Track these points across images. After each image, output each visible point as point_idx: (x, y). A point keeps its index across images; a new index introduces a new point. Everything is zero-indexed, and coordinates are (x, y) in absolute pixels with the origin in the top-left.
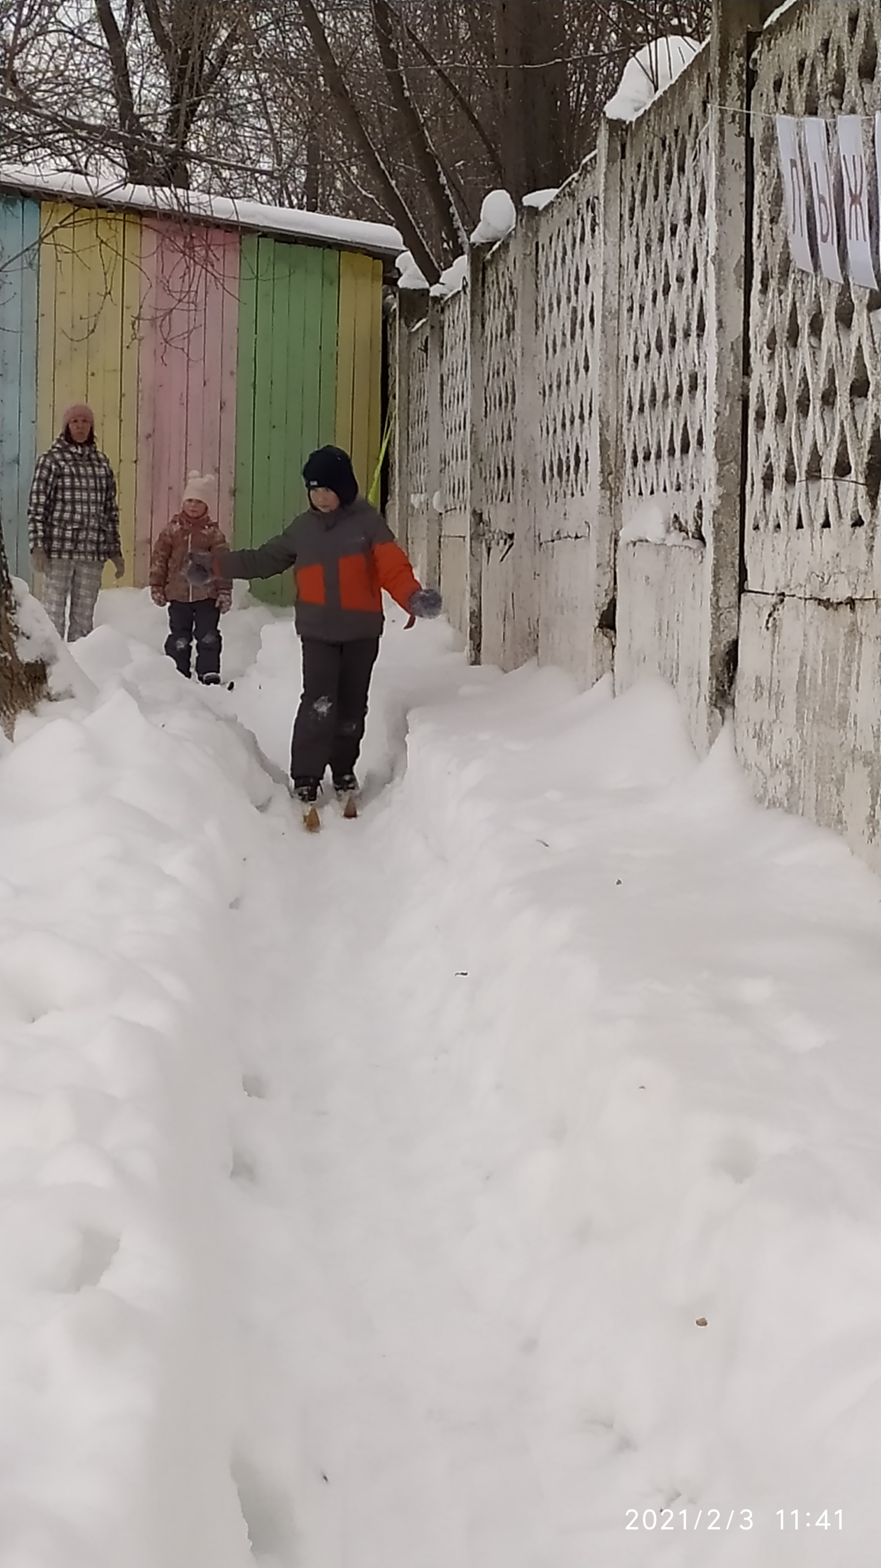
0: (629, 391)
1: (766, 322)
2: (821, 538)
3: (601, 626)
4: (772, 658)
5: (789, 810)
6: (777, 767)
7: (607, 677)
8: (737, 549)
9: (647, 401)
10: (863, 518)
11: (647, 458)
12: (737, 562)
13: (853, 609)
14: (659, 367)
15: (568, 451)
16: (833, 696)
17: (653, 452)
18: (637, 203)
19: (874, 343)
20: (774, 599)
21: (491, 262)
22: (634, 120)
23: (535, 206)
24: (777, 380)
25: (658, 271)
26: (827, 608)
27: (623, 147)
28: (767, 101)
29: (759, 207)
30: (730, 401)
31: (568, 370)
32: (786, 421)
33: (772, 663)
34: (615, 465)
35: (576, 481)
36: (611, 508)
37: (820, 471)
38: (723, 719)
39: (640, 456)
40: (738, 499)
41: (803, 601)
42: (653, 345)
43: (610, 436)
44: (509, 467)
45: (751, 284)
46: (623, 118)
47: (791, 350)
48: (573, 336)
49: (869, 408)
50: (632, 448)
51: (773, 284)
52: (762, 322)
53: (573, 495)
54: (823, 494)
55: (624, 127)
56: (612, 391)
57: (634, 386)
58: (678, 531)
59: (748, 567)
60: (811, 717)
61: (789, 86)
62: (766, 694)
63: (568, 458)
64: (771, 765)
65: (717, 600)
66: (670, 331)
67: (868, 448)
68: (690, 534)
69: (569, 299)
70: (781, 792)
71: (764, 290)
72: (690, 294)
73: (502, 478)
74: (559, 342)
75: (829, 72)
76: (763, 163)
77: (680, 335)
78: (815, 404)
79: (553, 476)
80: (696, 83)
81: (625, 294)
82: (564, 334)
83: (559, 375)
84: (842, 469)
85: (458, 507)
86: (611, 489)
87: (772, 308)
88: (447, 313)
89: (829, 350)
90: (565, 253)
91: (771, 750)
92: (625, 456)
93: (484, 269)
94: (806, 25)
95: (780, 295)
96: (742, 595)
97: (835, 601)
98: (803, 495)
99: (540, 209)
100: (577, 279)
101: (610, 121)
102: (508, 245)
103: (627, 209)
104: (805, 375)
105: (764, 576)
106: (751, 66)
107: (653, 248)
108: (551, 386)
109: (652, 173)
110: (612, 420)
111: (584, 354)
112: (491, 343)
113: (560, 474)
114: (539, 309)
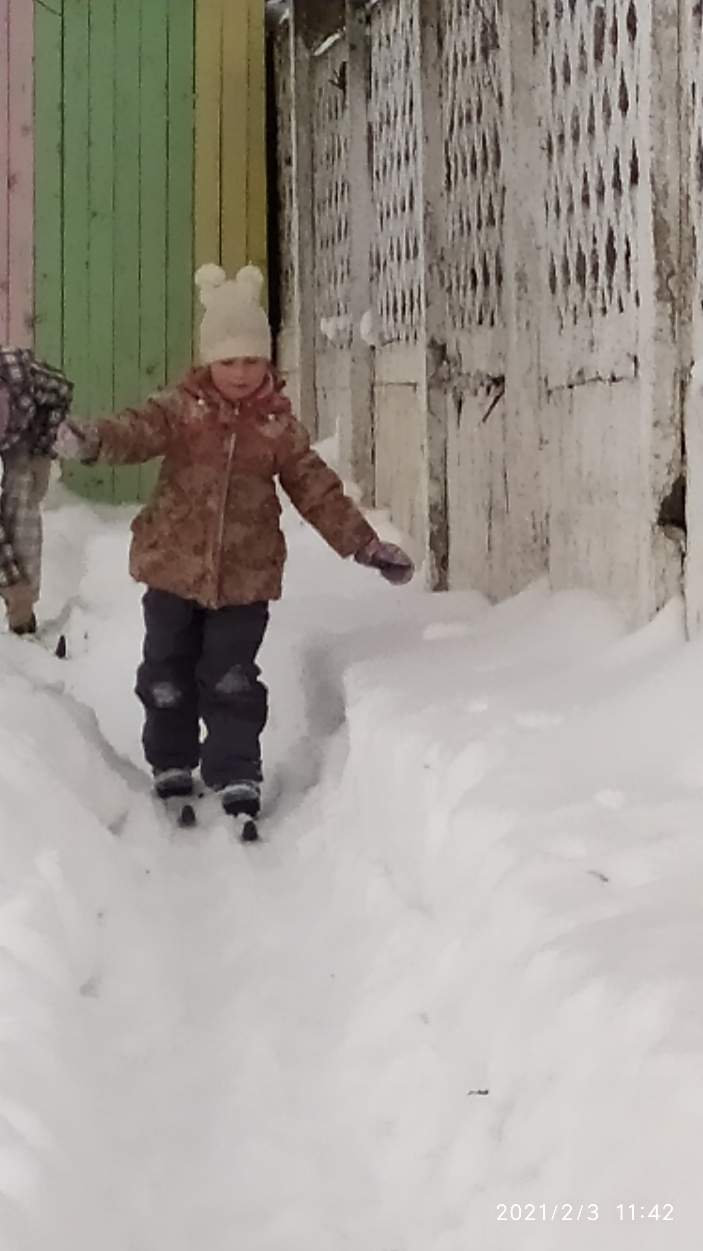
3: (662, 521)
7: (673, 606)
15: (595, 240)
31: (592, 110)
34: (679, 261)
35: (610, 287)
36: (673, 332)
43: (670, 215)
44: (492, 270)
48: (598, 55)
53: (604, 310)
56: (671, 143)
63: (594, 252)
73: (480, 287)
74: (574, 65)
79: (568, 282)
82: (582, 51)
83: (576, 119)
85: (403, 337)
86: (672, 299)
88: (375, 22)
92: (694, 245)
108: (561, 137)
110: (673, 189)
111: (619, 83)
112: (455, 69)
113: (581, 277)
114: (539, 11)
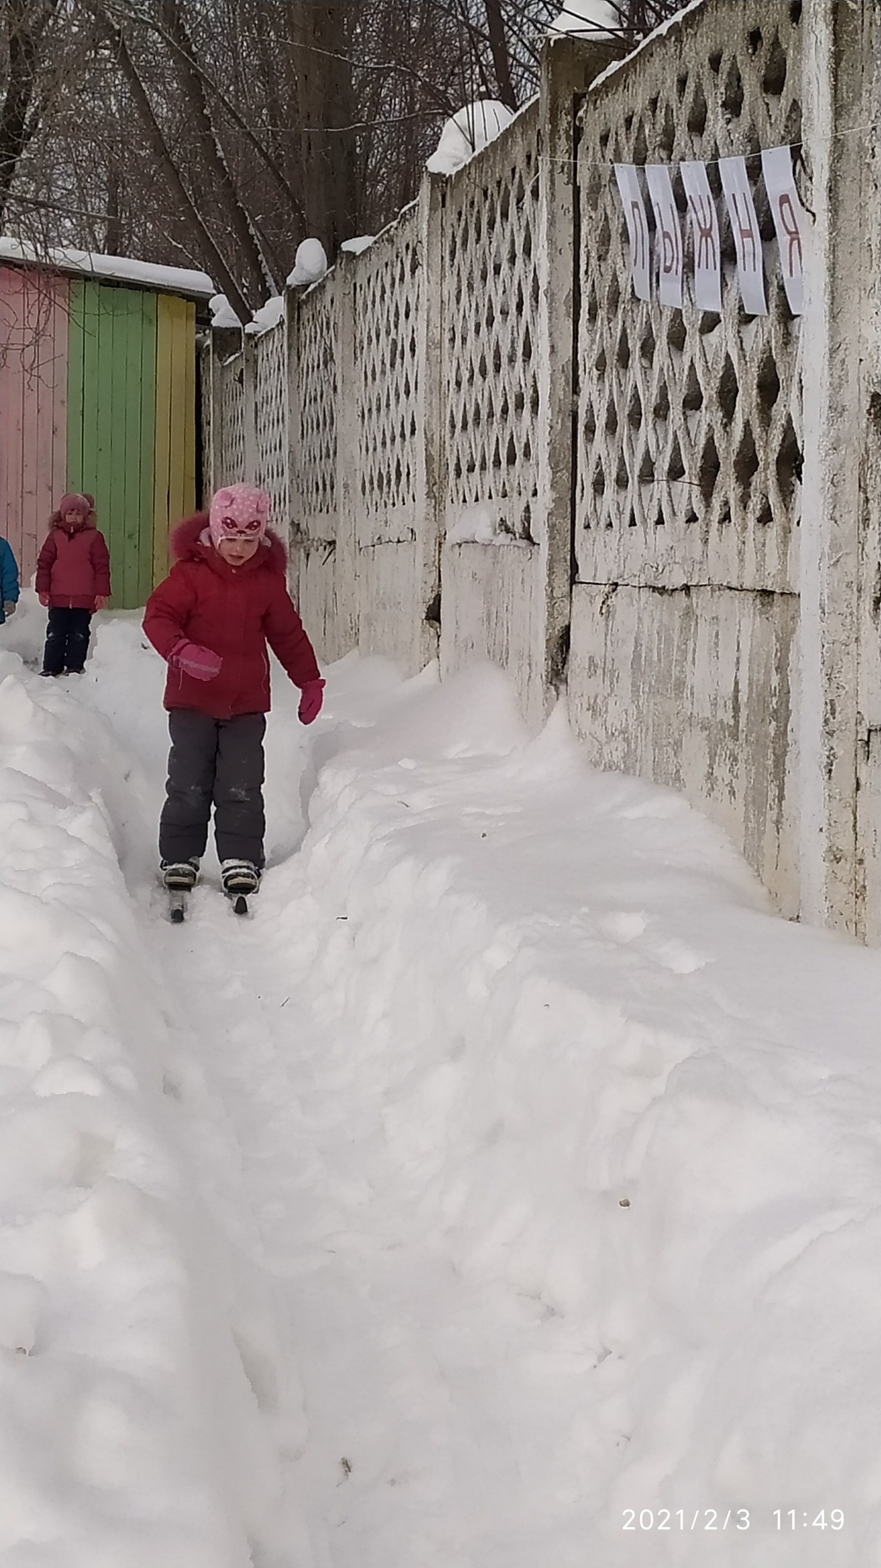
0: (452, 411)
1: (595, 347)
2: (655, 533)
3: (428, 618)
4: (606, 639)
5: (626, 771)
6: (613, 734)
7: (433, 663)
8: (569, 546)
9: (470, 420)
10: (698, 515)
11: (471, 469)
12: (569, 557)
13: (688, 594)
14: (483, 390)
15: (389, 466)
16: (669, 671)
17: (477, 464)
18: (458, 246)
19: (706, 362)
20: (607, 589)
21: (305, 302)
22: (454, 173)
23: (353, 251)
24: (607, 397)
25: (481, 305)
26: (661, 594)
27: (444, 197)
28: (594, 154)
29: (587, 246)
30: (561, 416)
31: (388, 395)
32: (617, 433)
33: (606, 644)
34: (439, 477)
35: (398, 492)
36: (435, 515)
37: (653, 476)
38: (558, 694)
39: (464, 468)
40: (569, 502)
41: (637, 589)
42: (476, 370)
43: (435, 451)
44: (328, 483)
45: (579, 314)
46: (443, 172)
47: (622, 371)
48: (393, 365)
49: (703, 418)
50: (455, 461)
51: (602, 313)
52: (591, 347)
53: (394, 504)
54: (656, 496)
55: (444, 179)
56: (435, 412)
57: (457, 406)
58: (504, 532)
59: (579, 563)
60: (647, 690)
61: (616, 140)
62: (600, 671)
63: (388, 472)
64: (607, 733)
65: (552, 591)
66: (494, 357)
67: (701, 454)
68: (517, 535)
69: (388, 333)
70: (617, 756)
71: (593, 317)
72: (515, 325)
73: (321, 492)
74: (378, 370)
75: (657, 127)
76: (590, 208)
77: (504, 360)
78: (648, 417)
79: (373, 489)
80: (520, 140)
81: (447, 326)
82: (383, 363)
83: (379, 400)
84: (676, 472)
85: (274, 519)
86: (435, 498)
87: (602, 334)
88: (260, 347)
89: (662, 370)
90: (383, 292)
91: (605, 721)
92: (448, 468)
93: (299, 308)
94: (633, 87)
95: (609, 323)
96: (574, 587)
97: (671, 588)
98: (636, 497)
99: (358, 254)
100: (397, 314)
101: (432, 175)
102: (324, 287)
103: (448, 252)
104: (637, 391)
105: (596, 570)
106: (577, 123)
107: (475, 286)
108: (370, 410)
109: (474, 219)
110: (436, 437)
111: (404, 380)
112: (308, 372)
113: (380, 487)
114: (358, 341)
